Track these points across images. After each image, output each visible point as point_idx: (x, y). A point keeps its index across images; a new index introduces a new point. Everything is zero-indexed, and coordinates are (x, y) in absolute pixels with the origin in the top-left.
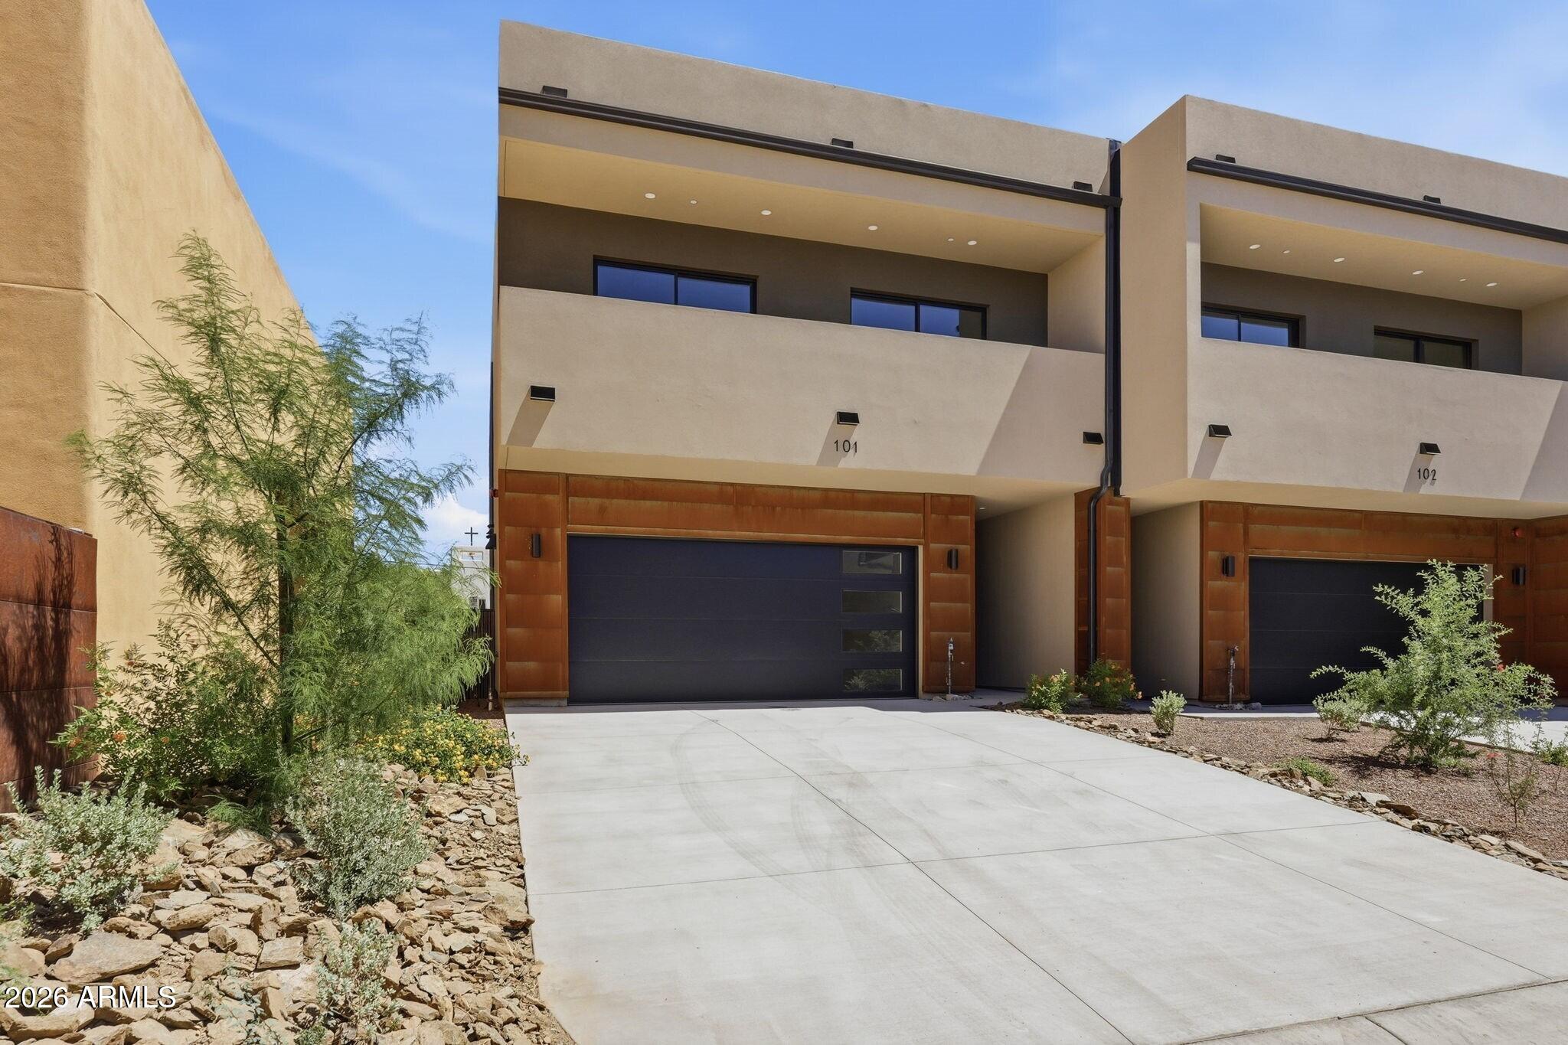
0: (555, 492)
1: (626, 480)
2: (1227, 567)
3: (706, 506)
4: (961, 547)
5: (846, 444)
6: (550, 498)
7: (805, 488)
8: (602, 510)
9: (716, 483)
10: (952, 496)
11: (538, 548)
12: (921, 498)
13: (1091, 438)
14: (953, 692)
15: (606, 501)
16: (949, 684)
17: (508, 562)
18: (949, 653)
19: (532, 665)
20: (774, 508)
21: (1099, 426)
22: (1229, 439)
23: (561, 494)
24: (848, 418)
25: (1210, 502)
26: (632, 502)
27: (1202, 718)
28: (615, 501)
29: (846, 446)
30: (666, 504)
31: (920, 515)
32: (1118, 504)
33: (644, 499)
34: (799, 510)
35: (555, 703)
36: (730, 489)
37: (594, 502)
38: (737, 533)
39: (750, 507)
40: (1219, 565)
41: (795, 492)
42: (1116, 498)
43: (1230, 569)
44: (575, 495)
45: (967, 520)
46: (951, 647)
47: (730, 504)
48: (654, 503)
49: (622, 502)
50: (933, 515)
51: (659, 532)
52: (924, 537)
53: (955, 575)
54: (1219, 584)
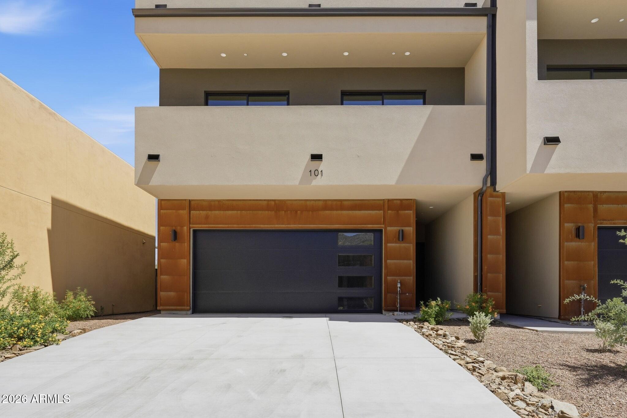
0: (184, 209)
1: (219, 201)
2: (579, 233)
3: (260, 212)
4: (406, 229)
5: (316, 172)
6: (181, 212)
7: (314, 200)
8: (207, 217)
9: (265, 200)
10: (401, 200)
11: (175, 236)
12: (382, 202)
13: (476, 157)
14: (401, 311)
15: (209, 212)
16: (398, 306)
17: (162, 244)
18: (399, 289)
19: (172, 294)
20: (296, 212)
21: (482, 149)
22: (560, 145)
23: (186, 210)
24: (317, 157)
25: (566, 192)
26: (222, 212)
27: (537, 331)
28: (213, 212)
29: (316, 173)
30: (239, 212)
31: (381, 211)
32: (497, 197)
33: (228, 210)
34: (311, 212)
35: (184, 312)
36: (273, 203)
37: (203, 213)
38: (276, 226)
39: (284, 212)
40: (574, 232)
41: (308, 203)
42: (495, 193)
43: (581, 234)
44: (194, 210)
45: (411, 214)
46: (399, 285)
47: (272, 211)
48: (233, 212)
49: (217, 212)
50: (389, 212)
51: (235, 227)
52: (384, 224)
53: (403, 245)
54: (574, 244)
